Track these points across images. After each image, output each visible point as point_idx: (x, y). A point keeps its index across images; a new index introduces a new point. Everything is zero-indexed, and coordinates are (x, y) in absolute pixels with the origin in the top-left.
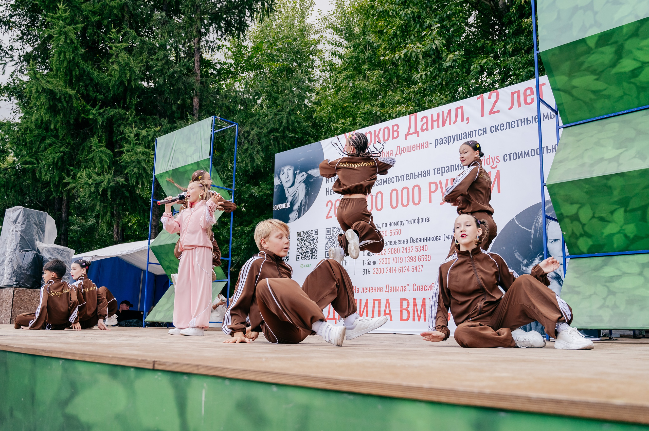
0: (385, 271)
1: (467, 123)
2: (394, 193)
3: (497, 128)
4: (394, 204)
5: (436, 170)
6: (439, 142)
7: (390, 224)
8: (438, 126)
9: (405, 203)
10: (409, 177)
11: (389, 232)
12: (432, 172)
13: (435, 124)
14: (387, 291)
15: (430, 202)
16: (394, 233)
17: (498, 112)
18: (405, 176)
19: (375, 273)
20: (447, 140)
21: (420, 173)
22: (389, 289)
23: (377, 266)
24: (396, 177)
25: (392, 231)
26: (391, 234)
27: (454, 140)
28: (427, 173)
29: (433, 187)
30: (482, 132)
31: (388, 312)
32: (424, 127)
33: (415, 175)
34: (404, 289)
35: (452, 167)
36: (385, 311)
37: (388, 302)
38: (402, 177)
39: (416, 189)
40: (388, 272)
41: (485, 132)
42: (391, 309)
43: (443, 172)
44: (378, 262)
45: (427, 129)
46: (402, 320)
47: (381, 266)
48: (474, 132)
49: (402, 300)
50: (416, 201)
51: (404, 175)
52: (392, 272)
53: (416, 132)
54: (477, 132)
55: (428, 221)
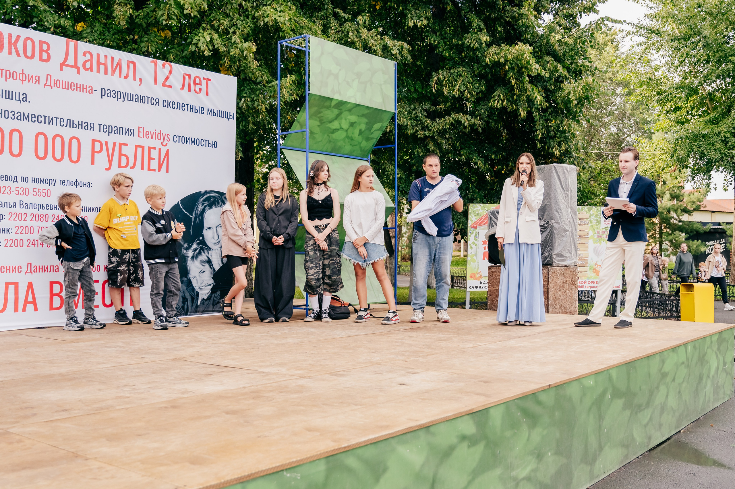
0: (26, 243)
1: (140, 85)
2: (41, 138)
3: (169, 104)
4: (41, 154)
5: (102, 126)
6: (105, 93)
7: (33, 180)
8: (106, 73)
9: (58, 156)
10: (65, 123)
11: (31, 190)
12: (97, 127)
13: (102, 68)
14: (29, 270)
15: (93, 163)
16: (39, 194)
17: (171, 87)
18: (58, 120)
19: (8, 245)
20: (116, 94)
21: (80, 123)
22: (33, 269)
23: (12, 236)
24: (45, 117)
25: (37, 190)
26: (35, 193)
27: (124, 98)
28: (89, 126)
29: (97, 147)
30: (155, 103)
31: (30, 299)
32: (88, 65)
33: (73, 124)
34: (55, 268)
35: (121, 129)
36: (26, 298)
37: (30, 285)
38: (54, 120)
39: (74, 142)
40: (30, 245)
41: (158, 103)
42: (36, 296)
43: (110, 131)
44: (14, 230)
45: (91, 68)
46: (52, 308)
47: (19, 237)
48: (146, 99)
49: (52, 283)
50: (74, 157)
51: (57, 118)
52: (36, 246)
53: (75, 66)
54: (150, 99)
55: (89, 186)
